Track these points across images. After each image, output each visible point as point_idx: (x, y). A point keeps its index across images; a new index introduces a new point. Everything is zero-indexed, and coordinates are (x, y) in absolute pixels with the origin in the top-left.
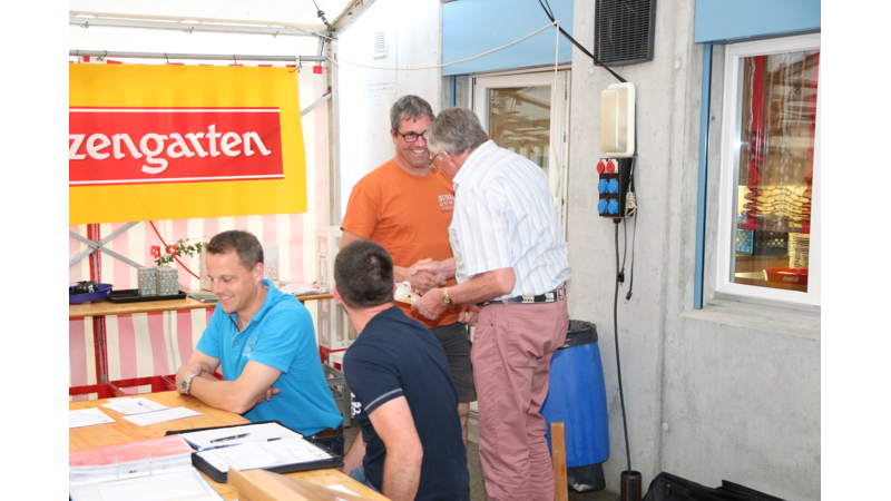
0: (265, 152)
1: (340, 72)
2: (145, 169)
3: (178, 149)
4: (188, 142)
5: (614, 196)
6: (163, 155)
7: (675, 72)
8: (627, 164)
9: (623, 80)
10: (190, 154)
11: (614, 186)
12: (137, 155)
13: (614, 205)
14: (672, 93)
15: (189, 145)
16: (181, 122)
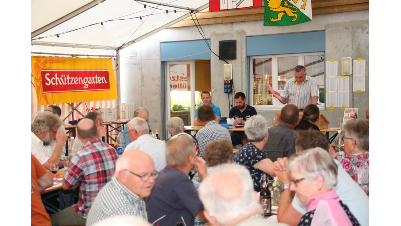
0: (106, 83)
1: (120, 59)
2: (84, 87)
3: (90, 82)
4: (92, 79)
5: (229, 88)
6: (87, 83)
7: (242, 62)
8: (231, 81)
9: (228, 63)
10: (92, 83)
11: (229, 86)
12: (83, 83)
13: (229, 90)
14: (242, 66)
15: (92, 80)
16: (91, 74)
